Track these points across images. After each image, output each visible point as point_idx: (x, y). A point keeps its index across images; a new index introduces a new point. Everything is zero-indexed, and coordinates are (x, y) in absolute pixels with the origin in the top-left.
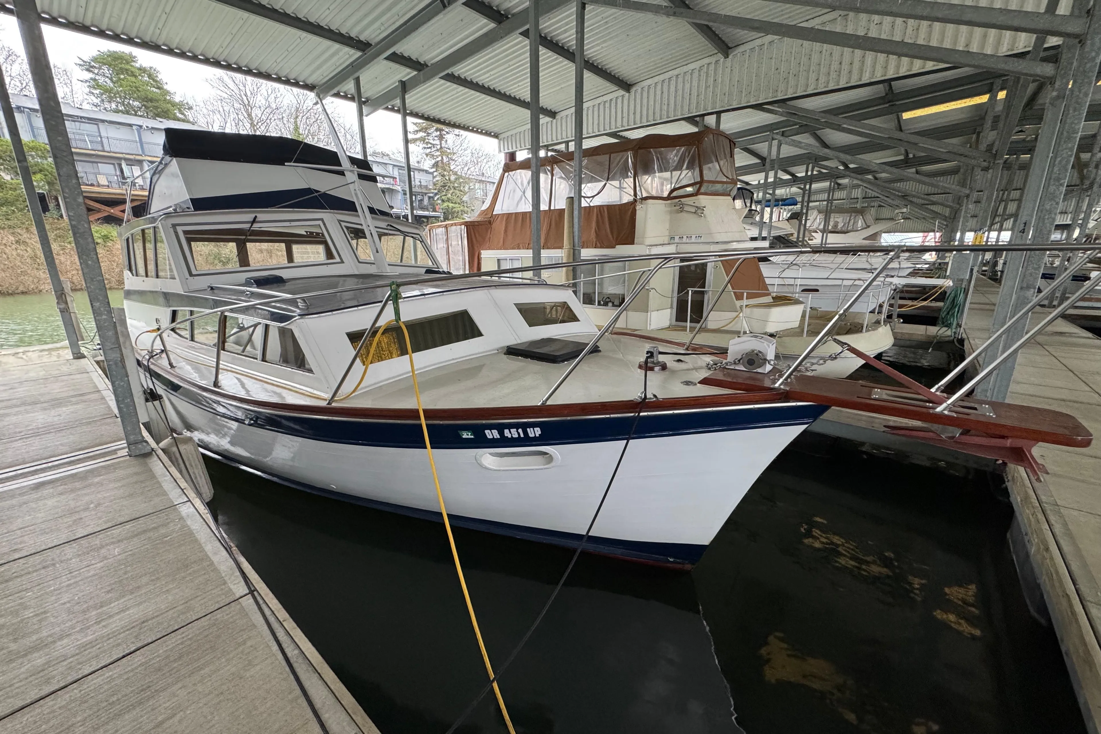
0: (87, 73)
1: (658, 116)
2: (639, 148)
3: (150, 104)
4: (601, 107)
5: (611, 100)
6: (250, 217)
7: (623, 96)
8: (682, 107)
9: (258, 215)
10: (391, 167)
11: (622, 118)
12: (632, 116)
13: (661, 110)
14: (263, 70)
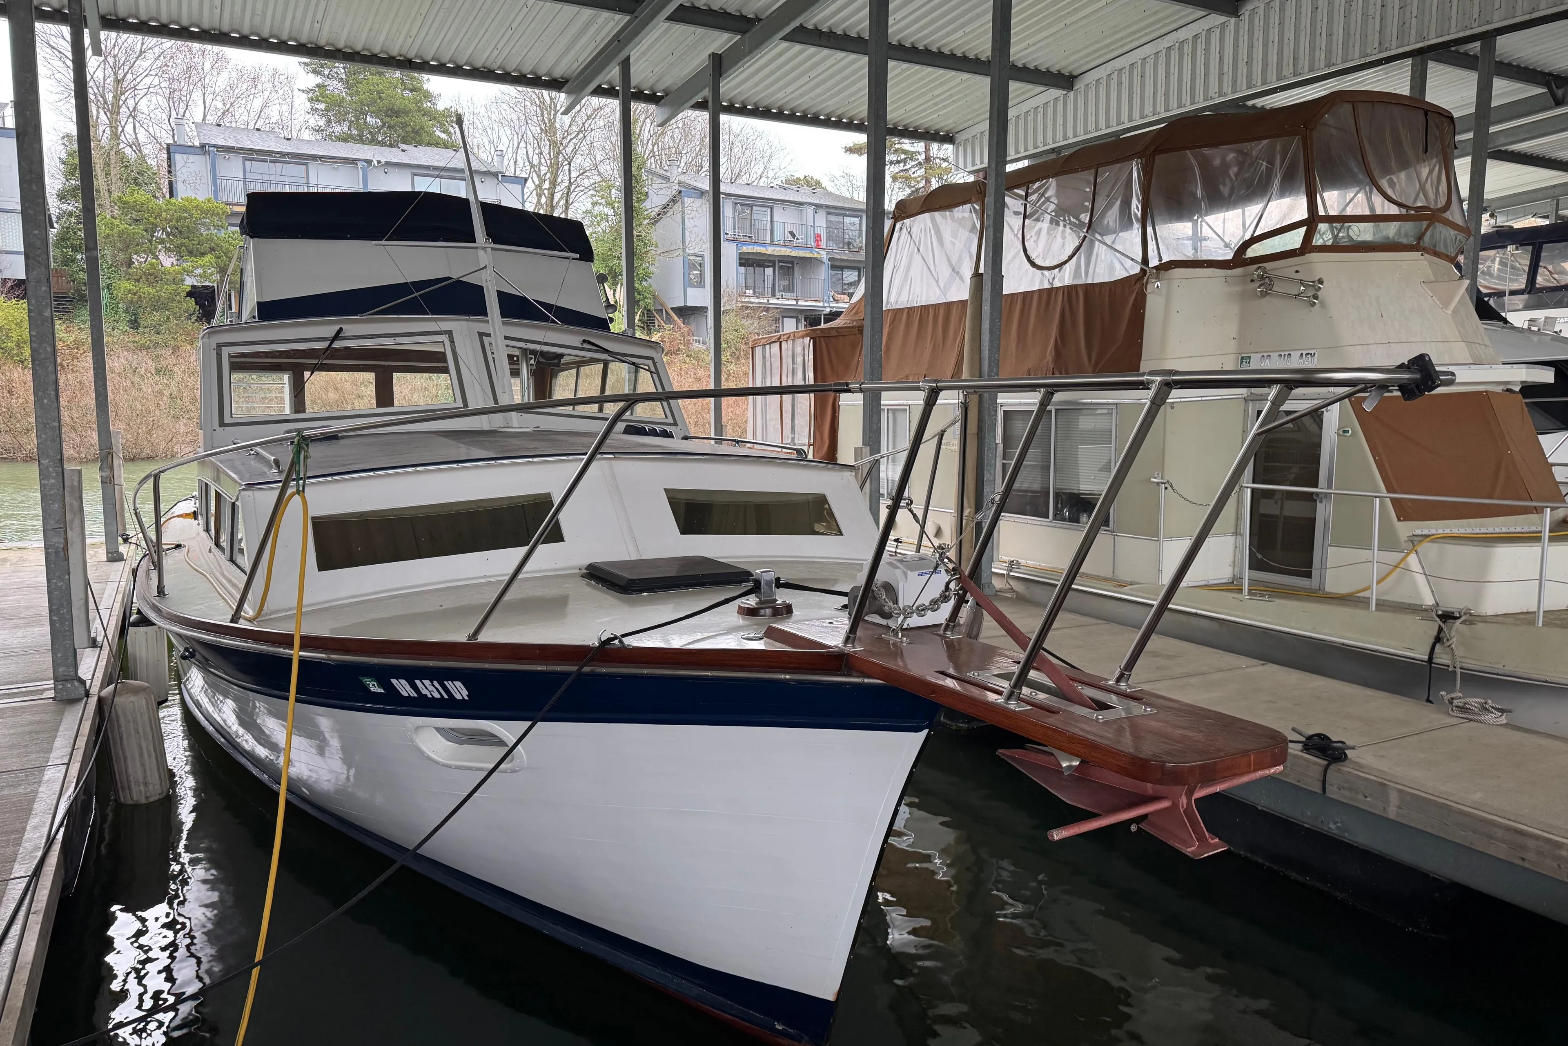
0: (311, 75)
1: (1304, 63)
2: (1158, 151)
3: (394, 121)
4: (1174, 55)
5: (1196, 37)
6: (329, 331)
7: (1223, 25)
8: (1364, 36)
9: (344, 327)
10: (810, 210)
11: (1221, 74)
12: (1242, 69)
13: (1312, 49)
14: (479, 64)
